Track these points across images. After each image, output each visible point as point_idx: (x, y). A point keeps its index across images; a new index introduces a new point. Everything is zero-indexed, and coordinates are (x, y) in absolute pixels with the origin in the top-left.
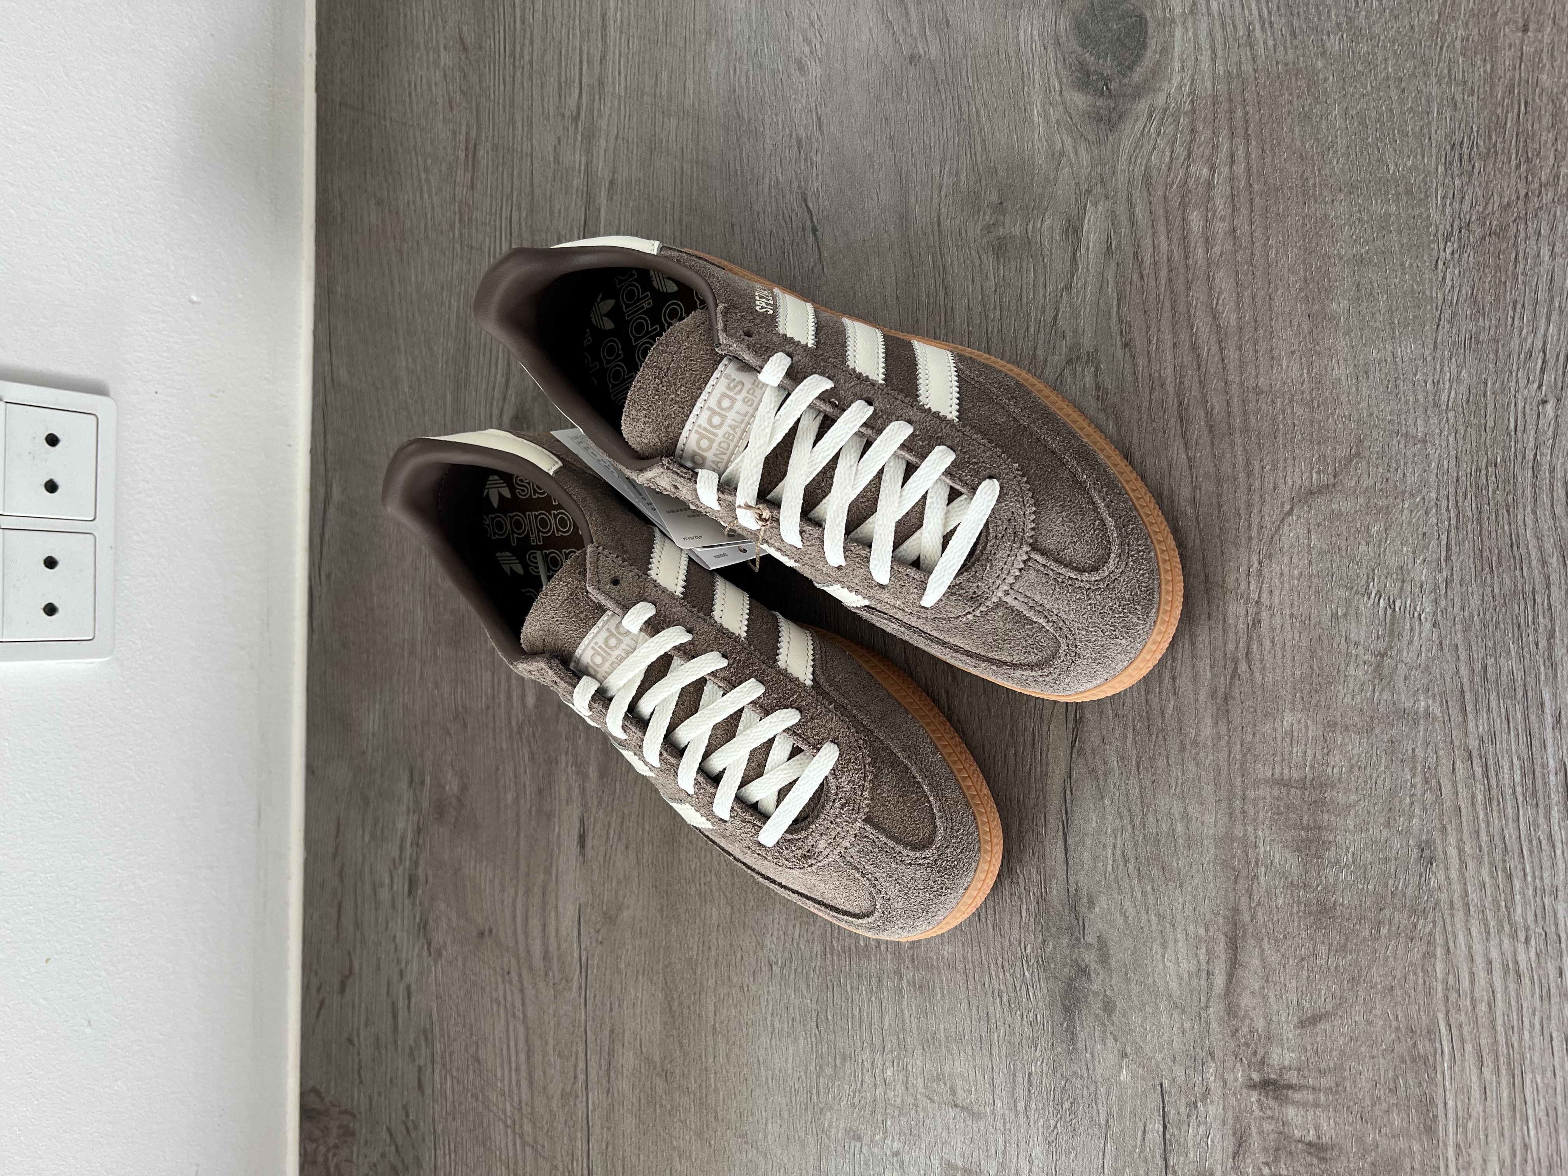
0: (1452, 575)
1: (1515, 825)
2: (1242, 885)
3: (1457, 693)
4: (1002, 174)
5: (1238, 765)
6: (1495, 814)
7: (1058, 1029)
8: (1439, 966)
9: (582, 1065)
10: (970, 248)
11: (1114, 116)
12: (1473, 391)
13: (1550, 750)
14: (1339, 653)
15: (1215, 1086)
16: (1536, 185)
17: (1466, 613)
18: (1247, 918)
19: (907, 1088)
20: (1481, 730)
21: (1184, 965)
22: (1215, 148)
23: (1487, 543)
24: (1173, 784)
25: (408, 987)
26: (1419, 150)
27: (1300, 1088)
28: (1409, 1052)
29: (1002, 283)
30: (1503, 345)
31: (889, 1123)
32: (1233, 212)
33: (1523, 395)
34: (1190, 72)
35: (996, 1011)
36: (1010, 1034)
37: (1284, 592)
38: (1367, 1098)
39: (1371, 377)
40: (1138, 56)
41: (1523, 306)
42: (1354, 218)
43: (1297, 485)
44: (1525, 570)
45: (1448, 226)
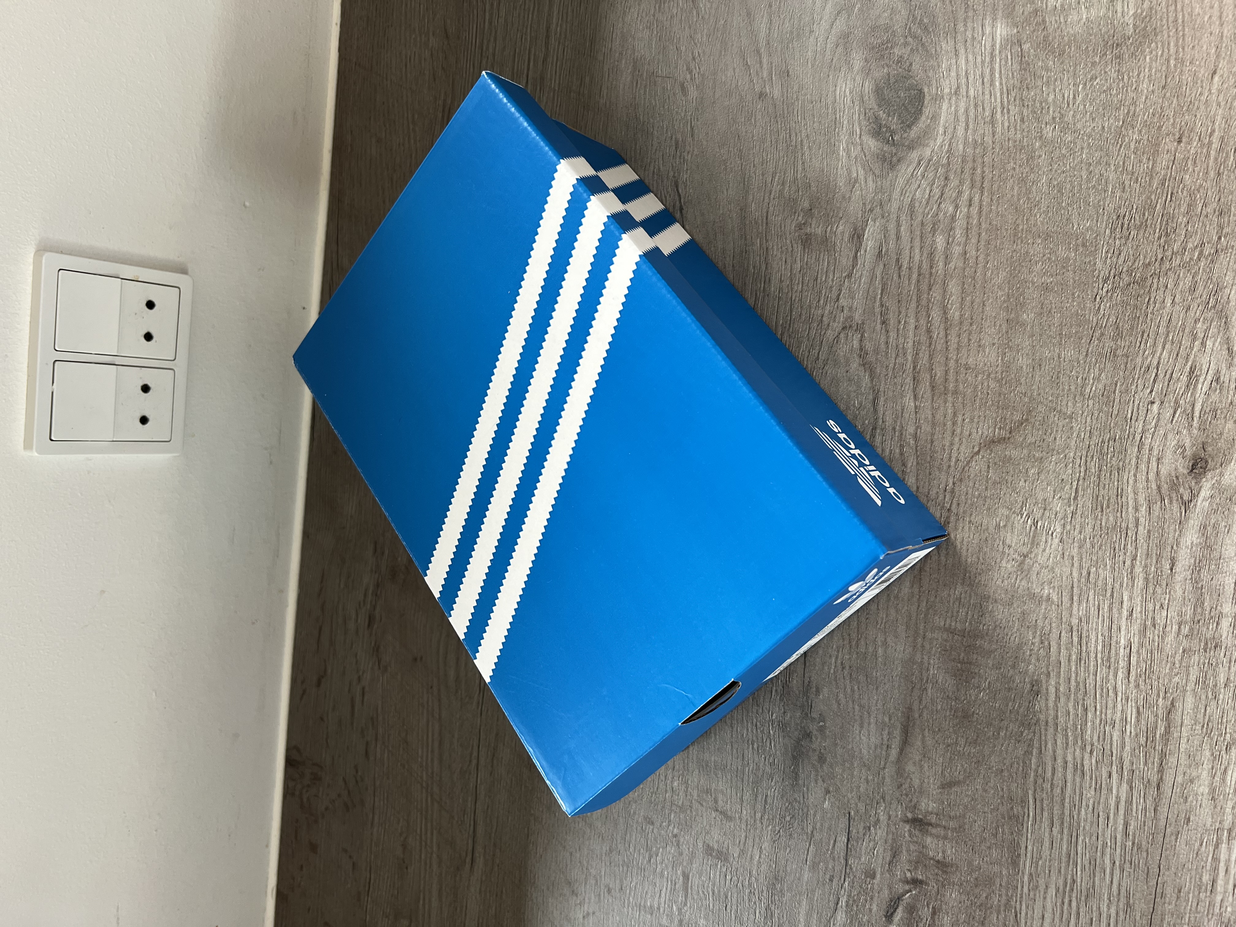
0: (1076, 510)
1: (1094, 678)
2: (916, 693)
3: (1069, 587)
4: (814, 189)
5: (923, 616)
6: (1082, 669)
7: (787, 770)
8: (1034, 761)
9: (475, 754)
10: (786, 239)
11: (895, 159)
12: (1107, 388)
13: (1123, 633)
14: (998, 551)
15: (883, 817)
16: (1169, 253)
17: (1082, 536)
18: (917, 715)
19: (686, 795)
20: (1080, 613)
21: (873, 739)
22: (960, 193)
23: (1102, 492)
24: (880, 622)
25: (363, 688)
26: (1095, 216)
27: (937, 826)
28: (1008, 812)
29: (805, 266)
30: (1131, 360)
31: (672, 816)
32: (966, 240)
33: (1139, 395)
34: (950, 136)
35: (749, 754)
36: (756, 770)
37: (967, 505)
38: (978, 838)
39: (1043, 369)
40: (916, 119)
41: (1148, 335)
42: (1045, 258)
43: (985, 435)
44: (1124, 513)
45: (1107, 272)
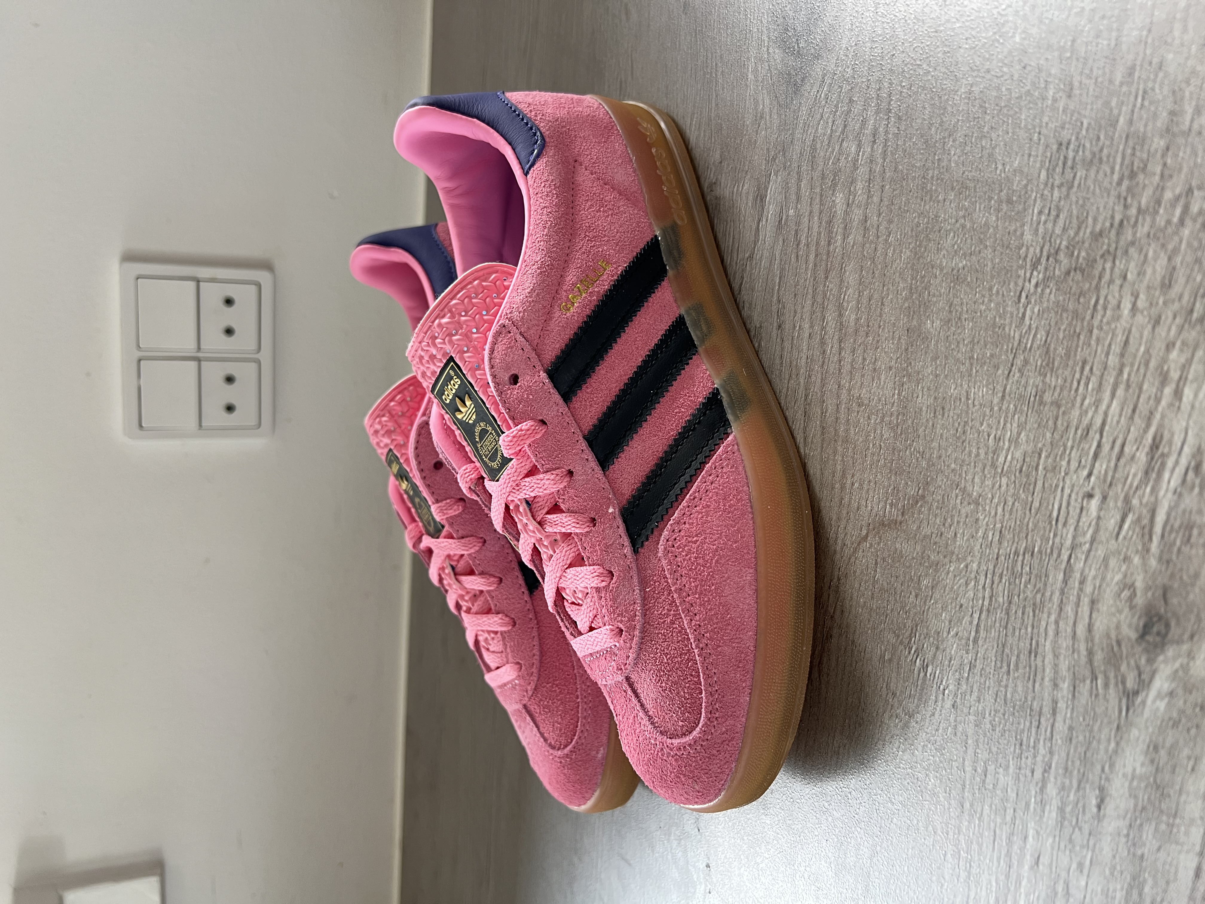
0: (976, 660)
4: (724, 132)
12: (1028, 459)
14: (881, 696)
16: (1133, 211)
17: (981, 707)
22: (864, 123)
23: (1010, 639)
26: (1027, 147)
30: (1064, 413)
32: (868, 199)
33: (1071, 479)
37: (851, 616)
39: (946, 415)
41: (1091, 369)
42: (958, 225)
43: (874, 512)
44: (1037, 685)
45: (1038, 250)
